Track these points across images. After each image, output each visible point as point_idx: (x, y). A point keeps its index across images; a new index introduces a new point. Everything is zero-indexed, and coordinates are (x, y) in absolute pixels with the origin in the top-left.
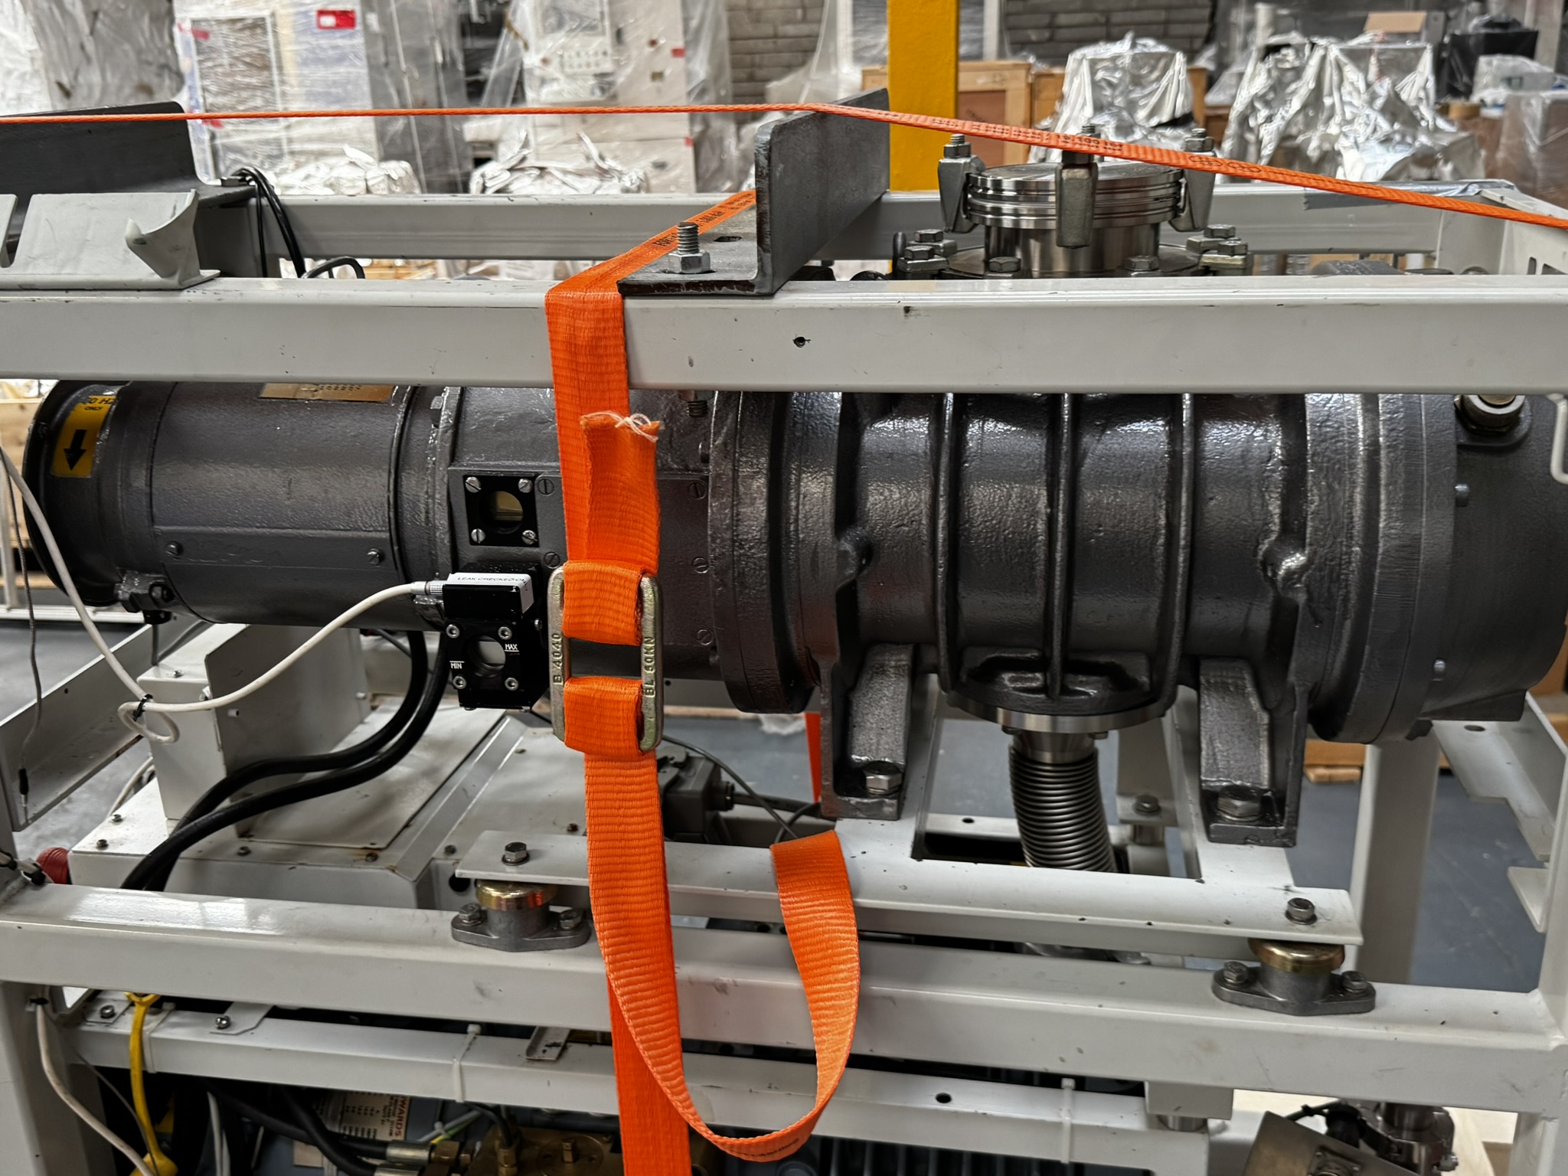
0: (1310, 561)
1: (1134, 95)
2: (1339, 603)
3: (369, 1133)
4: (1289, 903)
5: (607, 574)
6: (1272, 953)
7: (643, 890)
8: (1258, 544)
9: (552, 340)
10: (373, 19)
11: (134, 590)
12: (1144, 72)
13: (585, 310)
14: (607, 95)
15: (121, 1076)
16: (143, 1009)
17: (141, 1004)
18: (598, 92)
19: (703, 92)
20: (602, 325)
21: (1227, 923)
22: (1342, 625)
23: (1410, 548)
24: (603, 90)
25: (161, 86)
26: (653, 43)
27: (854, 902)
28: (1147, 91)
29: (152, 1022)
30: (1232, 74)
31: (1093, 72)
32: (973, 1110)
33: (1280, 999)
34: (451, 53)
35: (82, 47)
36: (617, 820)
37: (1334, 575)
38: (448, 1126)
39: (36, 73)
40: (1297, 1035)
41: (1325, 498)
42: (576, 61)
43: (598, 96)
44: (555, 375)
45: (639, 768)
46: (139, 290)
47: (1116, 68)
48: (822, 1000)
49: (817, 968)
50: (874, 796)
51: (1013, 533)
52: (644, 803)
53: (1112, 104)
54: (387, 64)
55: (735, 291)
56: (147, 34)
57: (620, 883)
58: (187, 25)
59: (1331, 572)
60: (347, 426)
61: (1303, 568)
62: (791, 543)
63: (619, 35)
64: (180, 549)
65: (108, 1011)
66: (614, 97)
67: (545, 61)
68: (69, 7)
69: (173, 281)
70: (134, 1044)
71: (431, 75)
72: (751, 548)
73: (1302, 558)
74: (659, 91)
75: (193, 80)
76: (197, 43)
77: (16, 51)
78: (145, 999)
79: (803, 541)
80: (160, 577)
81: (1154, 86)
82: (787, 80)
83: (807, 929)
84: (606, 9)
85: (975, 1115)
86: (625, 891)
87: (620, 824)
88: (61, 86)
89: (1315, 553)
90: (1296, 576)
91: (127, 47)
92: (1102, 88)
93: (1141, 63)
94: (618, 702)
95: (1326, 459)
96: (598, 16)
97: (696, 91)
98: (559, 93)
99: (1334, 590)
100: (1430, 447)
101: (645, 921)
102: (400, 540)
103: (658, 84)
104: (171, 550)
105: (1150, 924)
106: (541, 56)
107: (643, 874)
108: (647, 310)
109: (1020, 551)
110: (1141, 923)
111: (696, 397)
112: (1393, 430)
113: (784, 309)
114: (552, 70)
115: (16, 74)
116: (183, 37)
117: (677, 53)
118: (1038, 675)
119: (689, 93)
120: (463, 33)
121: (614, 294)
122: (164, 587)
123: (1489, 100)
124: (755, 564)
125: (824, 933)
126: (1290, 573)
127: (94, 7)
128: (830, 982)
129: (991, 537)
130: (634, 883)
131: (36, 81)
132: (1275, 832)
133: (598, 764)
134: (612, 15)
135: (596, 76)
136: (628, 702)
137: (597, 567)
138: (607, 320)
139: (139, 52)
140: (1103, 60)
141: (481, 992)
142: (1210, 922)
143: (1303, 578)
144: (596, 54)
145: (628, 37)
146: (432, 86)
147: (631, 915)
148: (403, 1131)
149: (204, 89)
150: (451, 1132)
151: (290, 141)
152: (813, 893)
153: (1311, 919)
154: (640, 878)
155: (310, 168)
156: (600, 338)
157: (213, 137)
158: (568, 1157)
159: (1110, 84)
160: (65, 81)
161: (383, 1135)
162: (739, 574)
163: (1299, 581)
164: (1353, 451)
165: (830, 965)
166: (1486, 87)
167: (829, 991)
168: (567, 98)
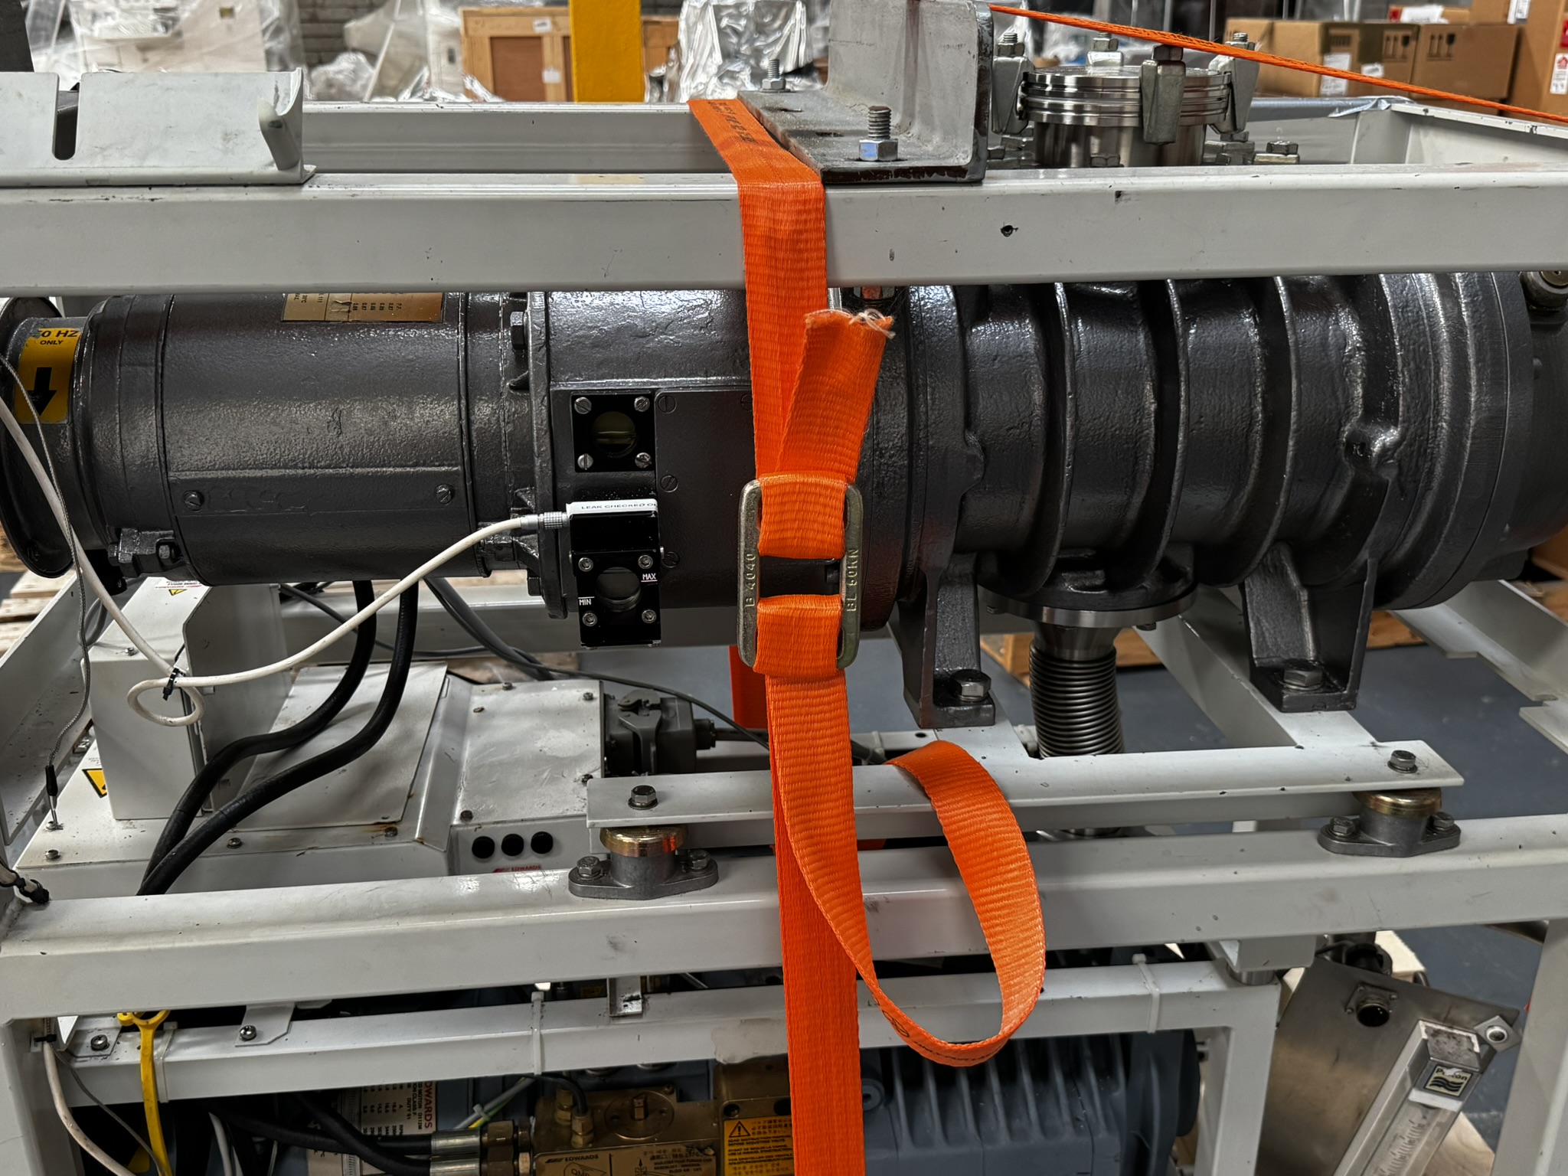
0: (1403, 437)
1: (758, 44)
2: (1424, 474)
3: (394, 1131)
4: (1393, 755)
5: (811, 484)
6: (1382, 801)
7: (835, 812)
8: (1341, 426)
9: (746, 235)
11: (137, 551)
12: (767, 20)
13: (785, 202)
14: (170, 32)
15: (134, 1112)
16: (151, 1032)
17: (147, 1027)
18: (161, 29)
20: (804, 217)
21: (1348, 780)
22: (1423, 496)
23: (1494, 420)
24: (166, 27)
27: (1009, 804)
28: (771, 40)
29: (161, 1046)
30: (818, 28)
31: (718, 20)
32: (1069, 997)
33: (1390, 845)
36: (806, 743)
37: (1422, 450)
38: (487, 1107)
40: (1407, 875)
41: (1414, 378)
43: (161, 32)
44: (749, 273)
45: (829, 686)
46: (246, 185)
47: (739, 16)
48: (991, 902)
49: (982, 871)
50: (967, 703)
51: (1120, 429)
52: (833, 723)
53: (738, 52)
55: (946, 178)
57: (811, 808)
59: (1420, 447)
61: (1397, 444)
62: (920, 450)
64: (202, 499)
65: (100, 1042)
66: (179, 34)
69: (293, 175)
70: (145, 1072)
72: (891, 457)
73: (1395, 433)
74: (229, 28)
78: (152, 1021)
79: (933, 447)
80: (169, 534)
81: (778, 35)
82: (368, 20)
83: (968, 834)
85: (1071, 1000)
86: (817, 815)
87: (810, 747)
89: (1407, 429)
90: (1389, 453)
92: (727, 35)
93: (763, 11)
94: (820, 619)
95: (1412, 342)
97: (272, 29)
98: (116, 28)
99: (1420, 463)
100: (1509, 326)
101: (838, 844)
102: (473, 475)
103: (228, 21)
104: (192, 500)
105: (1283, 789)
107: (834, 796)
108: (849, 201)
109: (1126, 446)
110: (1275, 790)
111: (881, 294)
112: (1477, 311)
113: (993, 196)
118: (1098, 572)
119: (264, 31)
121: (816, 184)
122: (172, 545)
123: (1061, 56)
124: (895, 472)
125: (987, 836)
126: (1385, 449)
128: (997, 884)
129: (1099, 435)
130: (825, 806)
132: (1341, 696)
133: (783, 688)
135: (156, 10)
136: (832, 618)
137: (800, 478)
138: (808, 212)
140: (727, 7)
141: (614, 945)
142: (1333, 781)
143: (1396, 455)
147: (824, 839)
148: (433, 1122)
150: (491, 1114)
152: (967, 799)
153: (1413, 769)
154: (831, 801)
156: (800, 232)
158: (639, 1114)
159: (735, 31)
161: (411, 1129)
162: (878, 483)
163: (1392, 457)
164: (1434, 335)
165: (996, 867)
166: (1056, 44)
167: (997, 892)
168: (126, 34)
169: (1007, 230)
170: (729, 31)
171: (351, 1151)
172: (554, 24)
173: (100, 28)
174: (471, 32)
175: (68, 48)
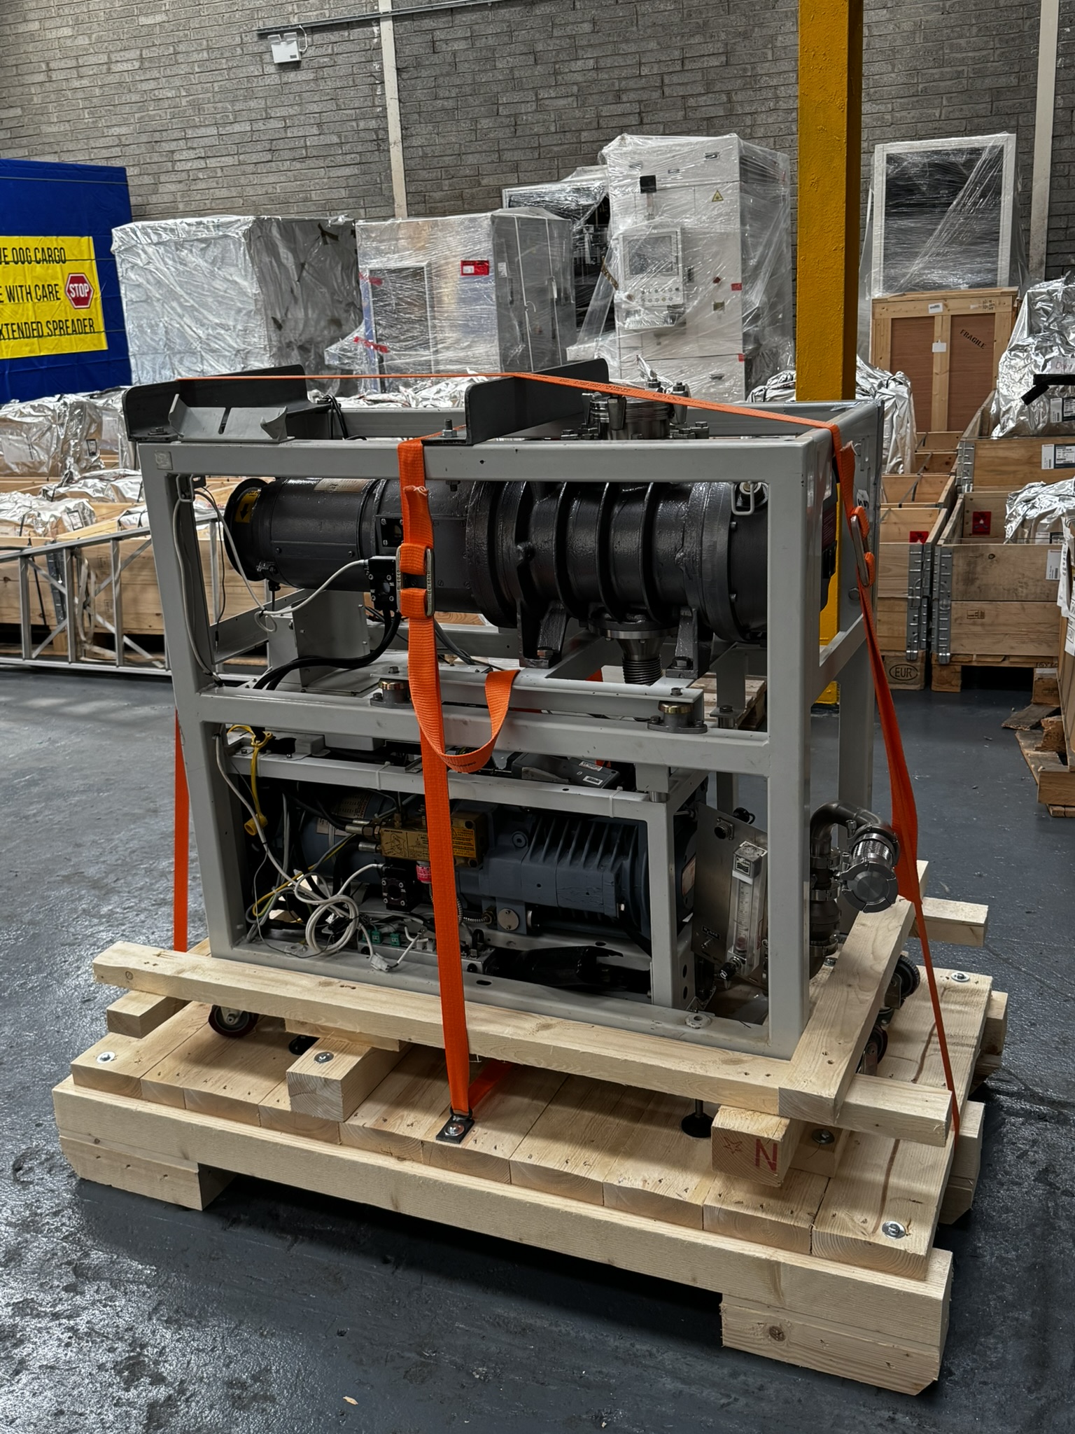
0: (685, 554)
5: (415, 547)
6: (665, 707)
9: (400, 460)
10: (503, 267)
13: (410, 450)
14: (677, 322)
16: (258, 748)
17: (258, 746)
18: (669, 320)
19: (756, 318)
20: (417, 455)
23: (713, 546)
24: (674, 319)
25: (347, 320)
26: (717, 280)
33: (668, 727)
34: (565, 289)
35: (292, 291)
36: (419, 644)
37: (694, 560)
39: (257, 311)
40: (671, 740)
42: (655, 296)
43: (670, 323)
44: (400, 474)
45: (427, 624)
46: (265, 443)
54: (512, 302)
55: (461, 444)
56: (340, 281)
57: (420, 668)
58: (367, 274)
59: (692, 558)
60: (345, 502)
61: (682, 557)
62: (499, 546)
63: (690, 276)
64: (280, 551)
65: (245, 751)
66: (684, 323)
67: (630, 297)
68: (284, 261)
69: (277, 440)
70: (253, 762)
71: (548, 310)
72: (481, 547)
73: (682, 553)
74: (719, 318)
75: (369, 316)
76: (373, 288)
77: (245, 294)
80: (274, 563)
84: (680, 254)
85: (576, 795)
88: (275, 320)
89: (686, 551)
90: (680, 560)
91: (324, 290)
94: (419, 597)
95: (692, 513)
96: (674, 260)
97: (751, 317)
98: (639, 322)
99: (694, 565)
102: (361, 548)
103: (719, 312)
104: (277, 551)
106: (627, 293)
108: (431, 451)
111: (452, 483)
113: (476, 450)
114: (635, 304)
115: (244, 312)
116: (365, 283)
117: (735, 287)
119: (744, 320)
120: (577, 273)
121: (420, 444)
122: (274, 567)
124: (483, 553)
127: (302, 261)
131: (258, 317)
134: (684, 260)
135: (669, 308)
136: (422, 596)
137: (412, 545)
139: (333, 294)
141: (379, 724)
143: (683, 561)
144: (670, 290)
145: (697, 278)
146: (548, 317)
149: (377, 324)
151: (437, 362)
155: (442, 386)
156: (417, 461)
157: (381, 360)
160: (278, 317)
162: (477, 557)
164: (702, 511)
168: (646, 326)
169: (482, 462)
170: (1041, 312)
171: (326, 818)
172: (946, 306)
173: (630, 323)
174: (877, 316)
175: (611, 337)
